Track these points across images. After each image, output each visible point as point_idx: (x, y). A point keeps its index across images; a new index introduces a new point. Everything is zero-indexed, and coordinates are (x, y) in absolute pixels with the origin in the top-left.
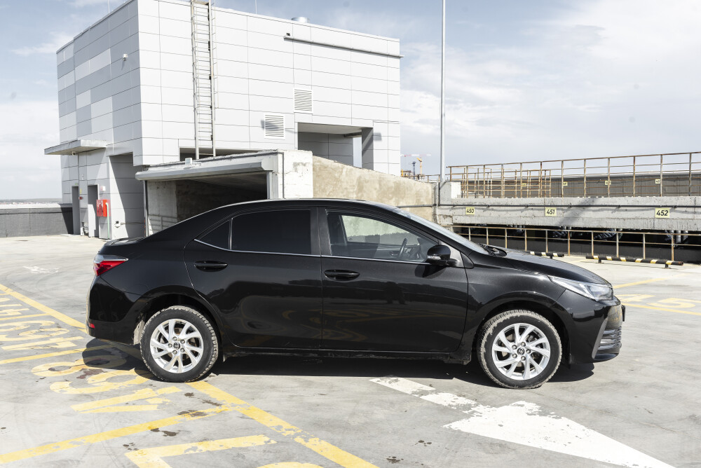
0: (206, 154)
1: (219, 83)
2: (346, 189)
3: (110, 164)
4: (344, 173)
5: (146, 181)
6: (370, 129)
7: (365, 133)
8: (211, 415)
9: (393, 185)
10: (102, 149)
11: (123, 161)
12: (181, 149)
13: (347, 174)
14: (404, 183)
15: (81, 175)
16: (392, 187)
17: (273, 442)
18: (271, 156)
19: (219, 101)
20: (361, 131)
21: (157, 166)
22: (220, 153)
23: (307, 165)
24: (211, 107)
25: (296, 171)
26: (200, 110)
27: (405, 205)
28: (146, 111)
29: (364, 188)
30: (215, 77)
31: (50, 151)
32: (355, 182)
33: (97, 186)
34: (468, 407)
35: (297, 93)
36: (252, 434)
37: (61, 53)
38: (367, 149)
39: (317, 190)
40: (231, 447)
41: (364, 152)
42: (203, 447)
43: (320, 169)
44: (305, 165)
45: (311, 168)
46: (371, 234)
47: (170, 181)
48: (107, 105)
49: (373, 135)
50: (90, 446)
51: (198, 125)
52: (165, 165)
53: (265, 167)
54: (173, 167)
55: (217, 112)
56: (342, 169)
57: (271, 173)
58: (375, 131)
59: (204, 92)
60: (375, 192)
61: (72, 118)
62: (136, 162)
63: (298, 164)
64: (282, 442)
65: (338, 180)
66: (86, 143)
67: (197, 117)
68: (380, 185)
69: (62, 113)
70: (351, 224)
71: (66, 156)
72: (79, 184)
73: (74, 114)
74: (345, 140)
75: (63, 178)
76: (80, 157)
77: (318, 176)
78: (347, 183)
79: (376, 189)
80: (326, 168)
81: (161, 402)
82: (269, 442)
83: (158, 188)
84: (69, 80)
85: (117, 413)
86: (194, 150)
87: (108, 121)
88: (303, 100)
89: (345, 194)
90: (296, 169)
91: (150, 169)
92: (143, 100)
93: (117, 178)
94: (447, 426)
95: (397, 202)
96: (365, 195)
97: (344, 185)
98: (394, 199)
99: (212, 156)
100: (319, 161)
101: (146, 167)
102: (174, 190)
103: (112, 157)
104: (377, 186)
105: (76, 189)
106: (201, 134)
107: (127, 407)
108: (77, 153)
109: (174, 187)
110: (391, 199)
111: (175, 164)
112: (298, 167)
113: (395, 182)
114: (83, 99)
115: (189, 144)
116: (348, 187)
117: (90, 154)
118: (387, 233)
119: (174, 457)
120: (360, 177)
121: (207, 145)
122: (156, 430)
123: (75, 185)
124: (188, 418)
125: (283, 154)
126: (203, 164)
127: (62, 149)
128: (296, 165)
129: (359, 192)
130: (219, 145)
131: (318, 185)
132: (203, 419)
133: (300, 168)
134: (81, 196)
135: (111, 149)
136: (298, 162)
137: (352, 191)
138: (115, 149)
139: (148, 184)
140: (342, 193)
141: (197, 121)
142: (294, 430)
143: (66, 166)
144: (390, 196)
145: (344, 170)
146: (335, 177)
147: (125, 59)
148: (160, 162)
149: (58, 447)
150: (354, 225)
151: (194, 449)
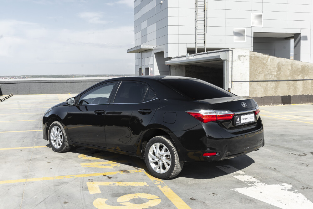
0: (201, 50)
1: (209, 13)
2: (270, 69)
3: (155, 57)
4: (269, 61)
5: (170, 66)
6: (299, 34)
7: (296, 36)
8: (132, 173)
9: (301, 67)
10: (151, 50)
11: (160, 55)
12: (188, 49)
13: (271, 61)
14: (308, 66)
15: (143, 63)
16: (300, 68)
17: (148, 186)
18: (226, 52)
19: (209, 22)
20: (293, 35)
21: (175, 58)
22: (208, 50)
23: (246, 56)
24: (204, 26)
25: (240, 60)
26: (199, 28)
27: (308, 79)
28: (171, 30)
29: (282, 69)
30: (207, 10)
31: (129, 51)
32: (276, 66)
33: (149, 68)
34: (253, 183)
35: (254, 16)
36: (141, 182)
37: (135, 2)
38: (297, 45)
39: (252, 70)
40: (128, 185)
41: (295, 47)
42: (117, 184)
43: (254, 58)
44: (245, 56)
45: (248, 58)
46: (285, 95)
47: (182, 65)
48: (153, 27)
49: (300, 38)
50: (77, 178)
51: (197, 36)
52: (178, 57)
53: (222, 58)
54: (182, 58)
55: (208, 29)
56: (268, 58)
57: (225, 61)
58: (302, 35)
59: (201, 18)
60: (288, 71)
61: (139, 34)
62: (165, 56)
63: (241, 56)
64: (151, 186)
65: (265, 64)
66: (144, 47)
67: (197, 31)
68: (292, 67)
69: (136, 32)
70: (273, 89)
71: (137, 53)
72: (142, 67)
73: (140, 32)
74: (286, 41)
75: (135, 64)
76: (143, 53)
77: (253, 62)
78: (271, 66)
79: (289, 69)
80: (258, 58)
81: (116, 166)
82: (146, 185)
83: (176, 69)
84: (139, 15)
85: (96, 168)
86: (195, 49)
87: (154, 35)
88: (257, 19)
89: (269, 72)
90: (240, 59)
91: (172, 59)
92: (169, 24)
93: (158, 64)
94: (233, 189)
95: (303, 77)
96: (282, 73)
97: (269, 67)
98: (301, 75)
99: (204, 52)
100: (254, 54)
101: (170, 58)
102: (184, 70)
103: (155, 53)
104: (290, 68)
105: (140, 69)
106: (199, 41)
107: (102, 166)
108: (141, 51)
109: (184, 68)
110: (299, 75)
111: (184, 57)
112: (241, 58)
113: (302, 66)
114: (144, 25)
115: (192, 46)
116: (272, 68)
117: (147, 52)
118: (296, 94)
119: (104, 186)
120: (279, 63)
121: (201, 46)
122: (105, 176)
123: (140, 68)
124: (122, 173)
125: (232, 51)
126: (195, 56)
127: (134, 50)
128: (239, 56)
129: (278, 72)
130: (208, 46)
131: (253, 67)
132: (127, 174)
133: (242, 58)
134: (142, 73)
135: (155, 49)
136: (241, 54)
137: (274, 70)
138: (157, 49)
139: (171, 67)
140: (268, 71)
141: (197, 34)
142: (161, 182)
143: (137, 58)
144: (299, 73)
145: (269, 59)
146: (263, 63)
147: (161, 4)
148: (177, 56)
149: (65, 177)
150: (275, 89)
151: (114, 184)
